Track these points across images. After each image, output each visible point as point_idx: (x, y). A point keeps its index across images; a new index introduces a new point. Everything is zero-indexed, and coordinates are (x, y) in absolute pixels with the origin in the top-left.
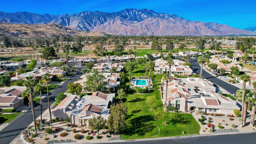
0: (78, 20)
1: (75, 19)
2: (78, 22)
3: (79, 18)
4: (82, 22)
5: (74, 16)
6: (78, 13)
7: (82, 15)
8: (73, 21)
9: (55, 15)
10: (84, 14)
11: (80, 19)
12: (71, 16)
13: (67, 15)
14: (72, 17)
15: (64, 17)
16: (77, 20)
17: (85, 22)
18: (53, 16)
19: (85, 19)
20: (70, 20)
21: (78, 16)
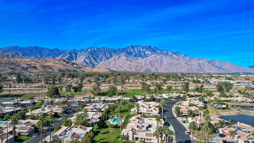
0: (85, 55)
1: (82, 54)
2: (85, 57)
3: (86, 54)
4: (89, 57)
5: (81, 51)
6: (86, 49)
7: (89, 50)
8: (80, 56)
9: (64, 49)
10: (91, 50)
11: (87, 55)
12: (79, 51)
13: (75, 50)
14: (80, 52)
15: (72, 51)
16: (84, 55)
17: (92, 58)
18: (62, 50)
19: (92, 55)
20: (78, 55)
21: (85, 51)
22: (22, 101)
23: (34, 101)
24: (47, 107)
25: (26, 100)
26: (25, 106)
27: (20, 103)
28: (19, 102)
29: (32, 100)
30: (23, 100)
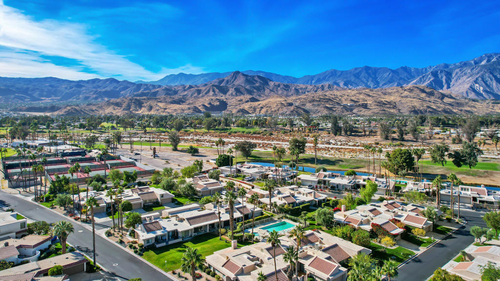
0: (471, 76)
1: (465, 74)
2: (472, 79)
3: (475, 71)
4: (483, 80)
5: (461, 67)
6: (474, 60)
7: (483, 63)
8: (459, 78)
9: (420, 68)
10: (488, 61)
11: (478, 73)
12: (456, 67)
13: (447, 66)
14: (458, 70)
15: (439, 70)
16: (468, 75)
17: (491, 80)
18: (417, 70)
19: (491, 73)
20: (453, 75)
21: (472, 65)
22: (333, 176)
23: (357, 181)
24: (385, 205)
25: (340, 176)
26: (338, 190)
27: (329, 181)
28: (327, 179)
29: (353, 177)
30: (336, 176)
